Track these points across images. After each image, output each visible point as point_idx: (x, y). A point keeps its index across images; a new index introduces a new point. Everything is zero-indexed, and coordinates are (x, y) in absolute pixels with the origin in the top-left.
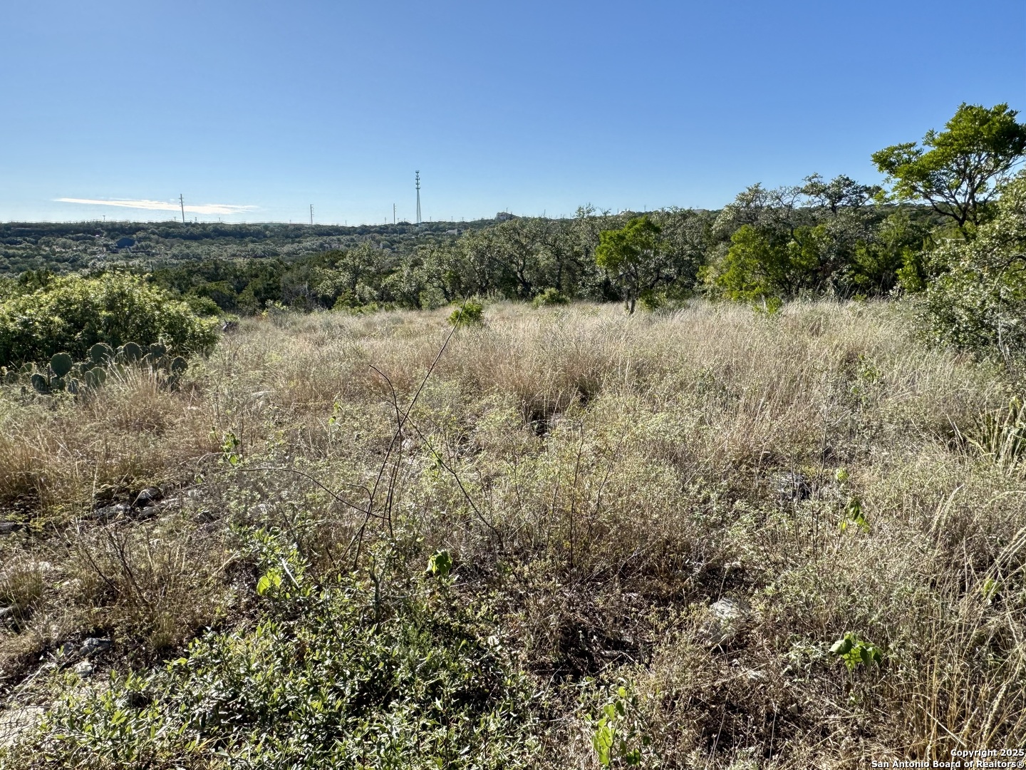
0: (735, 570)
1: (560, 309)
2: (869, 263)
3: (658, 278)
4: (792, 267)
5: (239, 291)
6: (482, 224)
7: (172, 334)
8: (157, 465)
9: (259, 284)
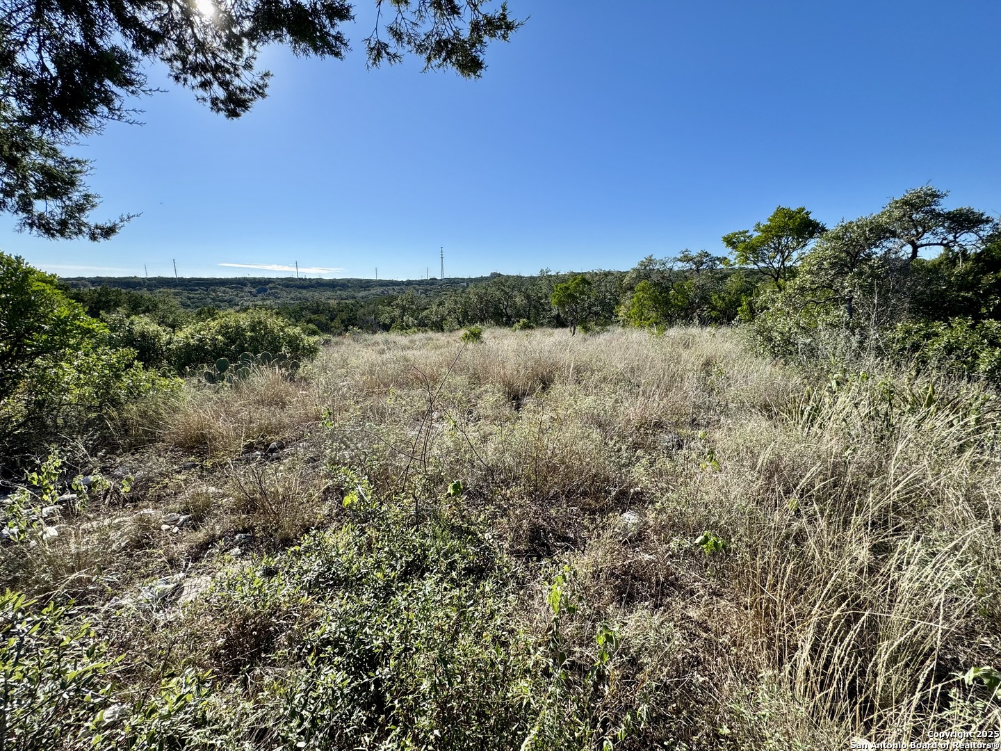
0: (637, 493)
1: (528, 331)
2: (720, 304)
3: (590, 313)
4: (672, 306)
5: (332, 320)
6: (482, 279)
7: (290, 346)
8: (281, 427)
9: (344, 316)
